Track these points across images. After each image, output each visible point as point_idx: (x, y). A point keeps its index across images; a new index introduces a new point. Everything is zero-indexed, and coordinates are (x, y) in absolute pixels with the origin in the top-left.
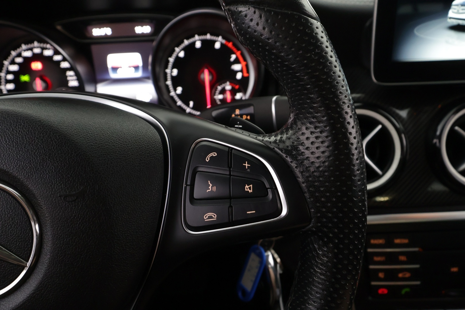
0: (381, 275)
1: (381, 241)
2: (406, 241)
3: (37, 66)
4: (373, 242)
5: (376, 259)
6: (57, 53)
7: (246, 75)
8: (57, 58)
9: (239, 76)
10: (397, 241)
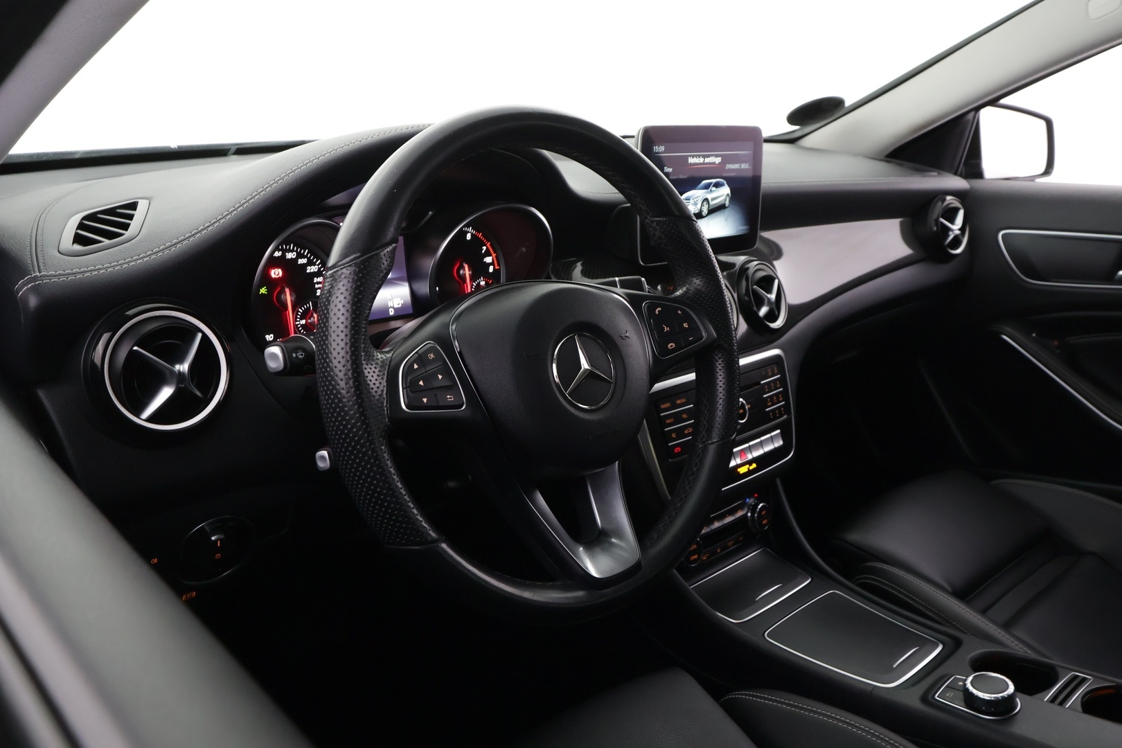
0: (674, 435)
1: (668, 405)
2: (684, 400)
3: (276, 273)
4: (662, 406)
5: (668, 421)
6: (300, 256)
7: (497, 267)
8: (302, 261)
9: (491, 269)
10: (678, 402)
